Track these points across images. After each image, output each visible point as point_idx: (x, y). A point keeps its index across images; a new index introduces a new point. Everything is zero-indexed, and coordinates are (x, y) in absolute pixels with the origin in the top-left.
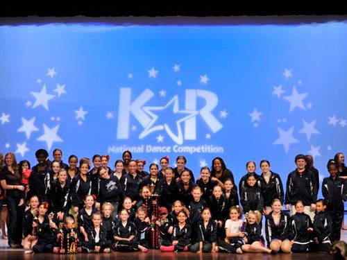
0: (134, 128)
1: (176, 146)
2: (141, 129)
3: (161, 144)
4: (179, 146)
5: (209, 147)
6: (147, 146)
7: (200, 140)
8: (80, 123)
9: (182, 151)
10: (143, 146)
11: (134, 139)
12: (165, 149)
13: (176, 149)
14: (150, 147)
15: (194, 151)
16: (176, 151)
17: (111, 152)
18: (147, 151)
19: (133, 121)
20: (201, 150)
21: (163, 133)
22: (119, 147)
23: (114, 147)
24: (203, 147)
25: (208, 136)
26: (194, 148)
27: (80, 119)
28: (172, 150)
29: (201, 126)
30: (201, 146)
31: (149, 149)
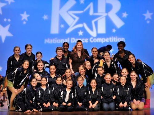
0: (62, 26)
1: (92, 38)
2: (67, 26)
3: (81, 37)
4: (94, 38)
5: (115, 39)
6: (72, 39)
7: (109, 33)
8: (25, 23)
9: (96, 41)
10: (68, 39)
11: (62, 34)
12: (84, 41)
13: (92, 40)
14: (74, 39)
15: (104, 41)
16: (92, 42)
17: (47, 43)
18: (72, 42)
19: (62, 21)
20: (109, 40)
21: (83, 29)
22: (52, 39)
23: (48, 39)
24: (110, 39)
25: (114, 31)
26: (104, 39)
27: (24, 20)
28: (89, 41)
29: (109, 24)
30: (109, 38)
31: (73, 40)
